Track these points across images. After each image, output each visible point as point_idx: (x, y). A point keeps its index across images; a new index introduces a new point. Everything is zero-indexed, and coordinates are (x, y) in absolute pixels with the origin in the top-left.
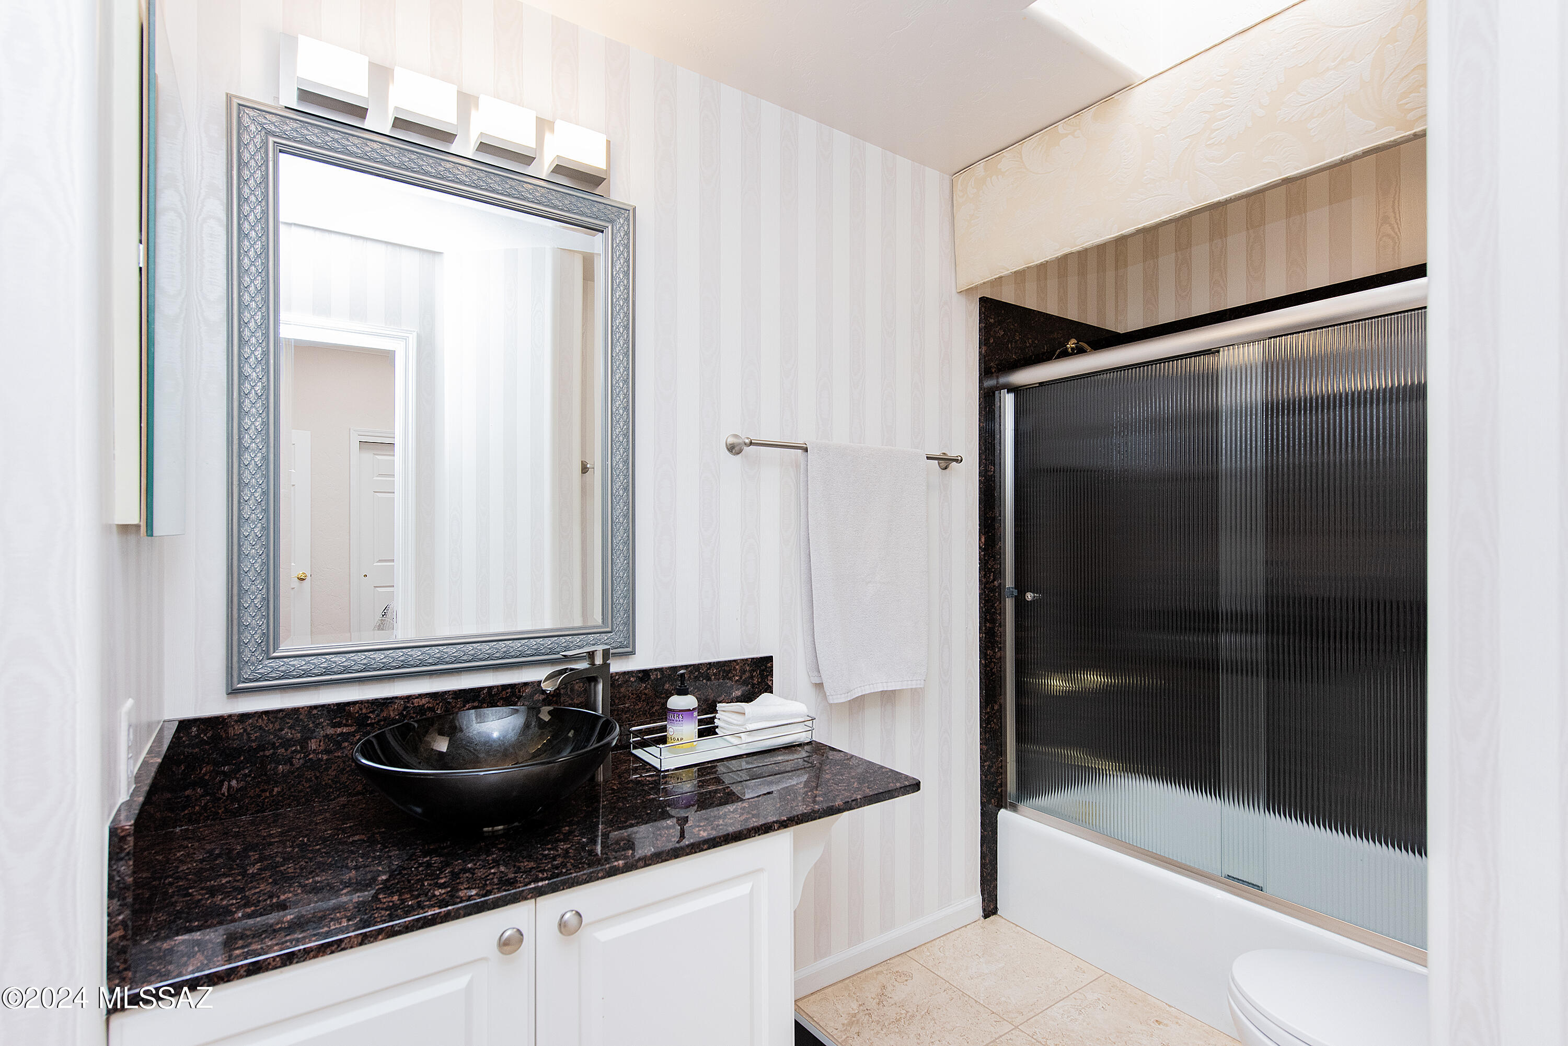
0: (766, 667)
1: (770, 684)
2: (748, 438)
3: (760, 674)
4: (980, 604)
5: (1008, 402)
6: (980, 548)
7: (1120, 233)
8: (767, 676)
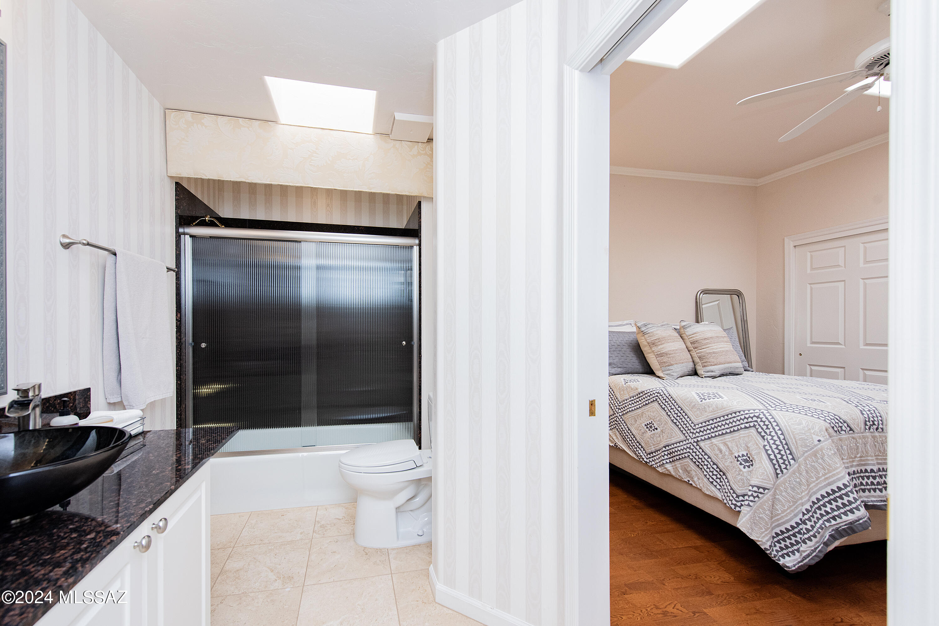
0: (87, 395)
1: (89, 406)
2: (85, 240)
3: (84, 400)
4: (176, 351)
5: (187, 242)
6: (176, 320)
7: (271, 183)
8: (88, 401)
